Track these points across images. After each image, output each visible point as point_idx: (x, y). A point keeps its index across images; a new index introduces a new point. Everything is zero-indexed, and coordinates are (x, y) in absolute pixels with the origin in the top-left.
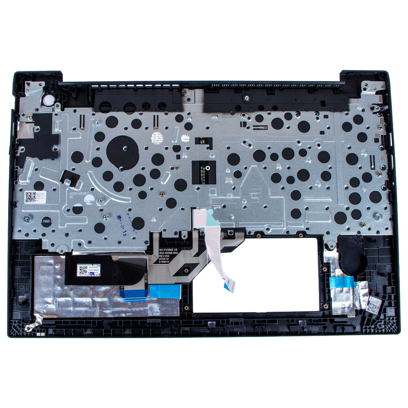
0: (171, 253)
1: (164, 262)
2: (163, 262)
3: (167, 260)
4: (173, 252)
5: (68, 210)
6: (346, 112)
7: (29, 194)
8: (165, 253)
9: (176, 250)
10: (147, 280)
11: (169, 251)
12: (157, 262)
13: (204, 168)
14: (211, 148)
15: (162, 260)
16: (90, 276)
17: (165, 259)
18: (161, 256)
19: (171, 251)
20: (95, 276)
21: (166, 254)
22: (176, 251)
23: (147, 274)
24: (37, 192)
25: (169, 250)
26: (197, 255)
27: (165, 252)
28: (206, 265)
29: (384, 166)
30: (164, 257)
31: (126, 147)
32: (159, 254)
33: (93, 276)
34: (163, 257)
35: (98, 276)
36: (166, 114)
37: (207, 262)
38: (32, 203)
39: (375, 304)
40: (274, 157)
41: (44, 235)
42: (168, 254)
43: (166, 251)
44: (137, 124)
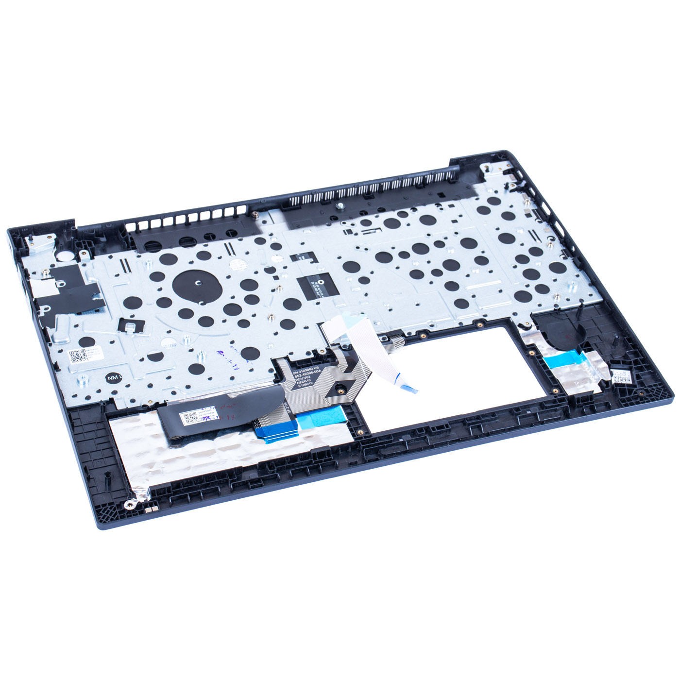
0: (312, 373)
1: (306, 385)
2: (304, 385)
3: (309, 382)
4: (313, 371)
5: (142, 360)
6: (475, 197)
7: (76, 353)
8: (303, 375)
9: (317, 367)
10: (290, 409)
11: (308, 372)
12: (296, 387)
13: (316, 283)
14: (316, 261)
15: (302, 383)
16: (205, 421)
17: (305, 381)
18: (297, 380)
19: (310, 371)
20: (211, 419)
21: (305, 376)
22: (318, 369)
23: (287, 403)
24: (86, 349)
25: (307, 370)
26: (349, 370)
28: (366, 381)
29: (552, 238)
30: (303, 380)
31: (199, 281)
32: (295, 378)
33: (208, 420)
34: (301, 380)
35: (216, 418)
36: (241, 240)
37: (366, 378)
38: (83, 361)
39: (622, 377)
40: (404, 255)
41: (115, 392)
42: (307, 375)
43: (304, 373)
44: (204, 256)
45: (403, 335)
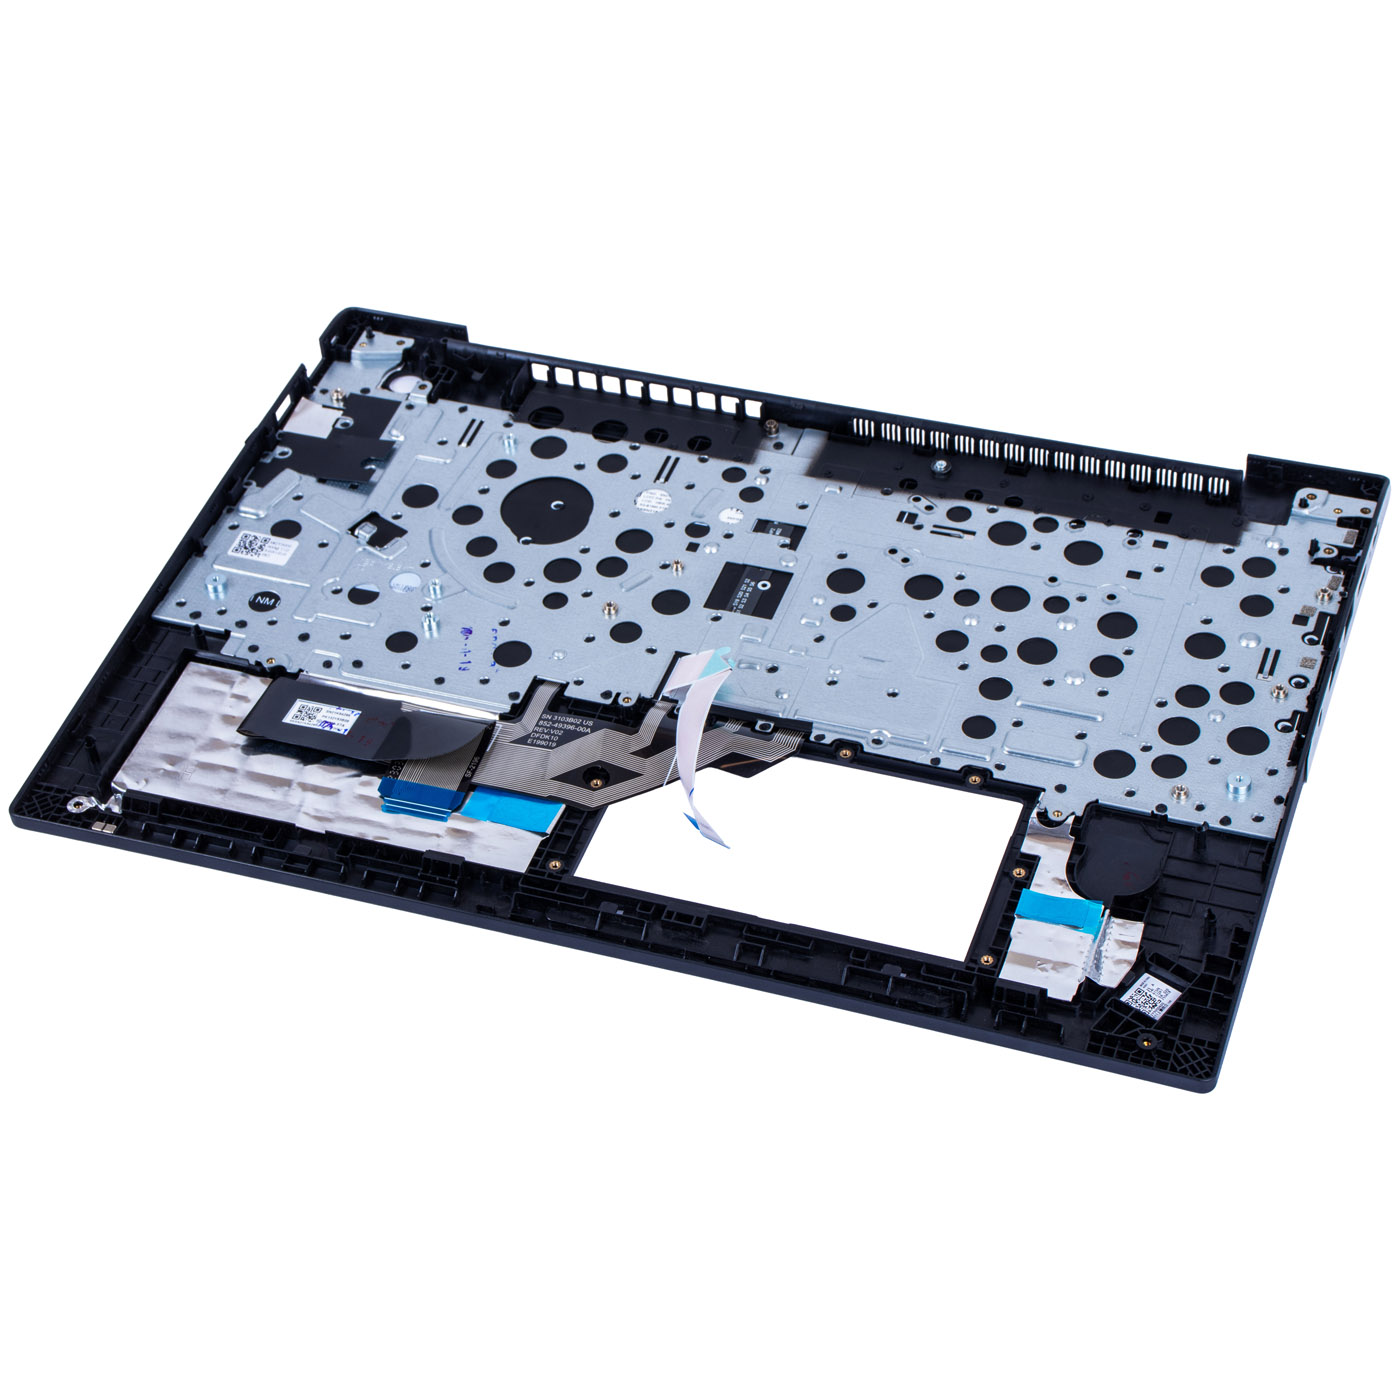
0: (572, 728)
1: (543, 743)
2: (539, 742)
3: (553, 741)
4: (577, 726)
5: (336, 592)
6: (1227, 547)
7: (251, 538)
8: (556, 725)
9: (591, 723)
10: (474, 772)
11: (568, 723)
12: (522, 741)
13: (753, 584)
14: (793, 546)
15: (538, 738)
16: (320, 728)
17: (547, 737)
18: (537, 729)
19: (572, 724)
20: (332, 730)
21: (557, 728)
22: (587, 727)
23: (480, 761)
24: (274, 539)
25: (571, 720)
26: (646, 753)
27: (554, 722)
28: (661, 786)
30: (546, 734)
31: (560, 503)
32: (537, 725)
33: (327, 729)
34: (543, 733)
35: (342, 732)
36: (703, 460)
37: (666, 781)
38: (249, 557)
39: (1153, 996)
40: (967, 598)
41: (242, 624)
42: (561, 729)
43: (559, 722)
44: (612, 464)
45: (807, 736)
